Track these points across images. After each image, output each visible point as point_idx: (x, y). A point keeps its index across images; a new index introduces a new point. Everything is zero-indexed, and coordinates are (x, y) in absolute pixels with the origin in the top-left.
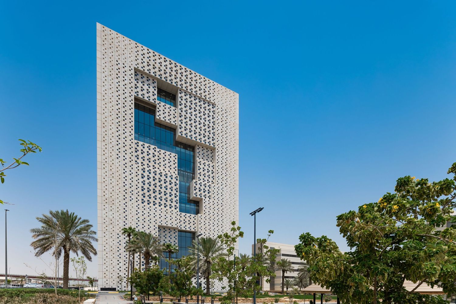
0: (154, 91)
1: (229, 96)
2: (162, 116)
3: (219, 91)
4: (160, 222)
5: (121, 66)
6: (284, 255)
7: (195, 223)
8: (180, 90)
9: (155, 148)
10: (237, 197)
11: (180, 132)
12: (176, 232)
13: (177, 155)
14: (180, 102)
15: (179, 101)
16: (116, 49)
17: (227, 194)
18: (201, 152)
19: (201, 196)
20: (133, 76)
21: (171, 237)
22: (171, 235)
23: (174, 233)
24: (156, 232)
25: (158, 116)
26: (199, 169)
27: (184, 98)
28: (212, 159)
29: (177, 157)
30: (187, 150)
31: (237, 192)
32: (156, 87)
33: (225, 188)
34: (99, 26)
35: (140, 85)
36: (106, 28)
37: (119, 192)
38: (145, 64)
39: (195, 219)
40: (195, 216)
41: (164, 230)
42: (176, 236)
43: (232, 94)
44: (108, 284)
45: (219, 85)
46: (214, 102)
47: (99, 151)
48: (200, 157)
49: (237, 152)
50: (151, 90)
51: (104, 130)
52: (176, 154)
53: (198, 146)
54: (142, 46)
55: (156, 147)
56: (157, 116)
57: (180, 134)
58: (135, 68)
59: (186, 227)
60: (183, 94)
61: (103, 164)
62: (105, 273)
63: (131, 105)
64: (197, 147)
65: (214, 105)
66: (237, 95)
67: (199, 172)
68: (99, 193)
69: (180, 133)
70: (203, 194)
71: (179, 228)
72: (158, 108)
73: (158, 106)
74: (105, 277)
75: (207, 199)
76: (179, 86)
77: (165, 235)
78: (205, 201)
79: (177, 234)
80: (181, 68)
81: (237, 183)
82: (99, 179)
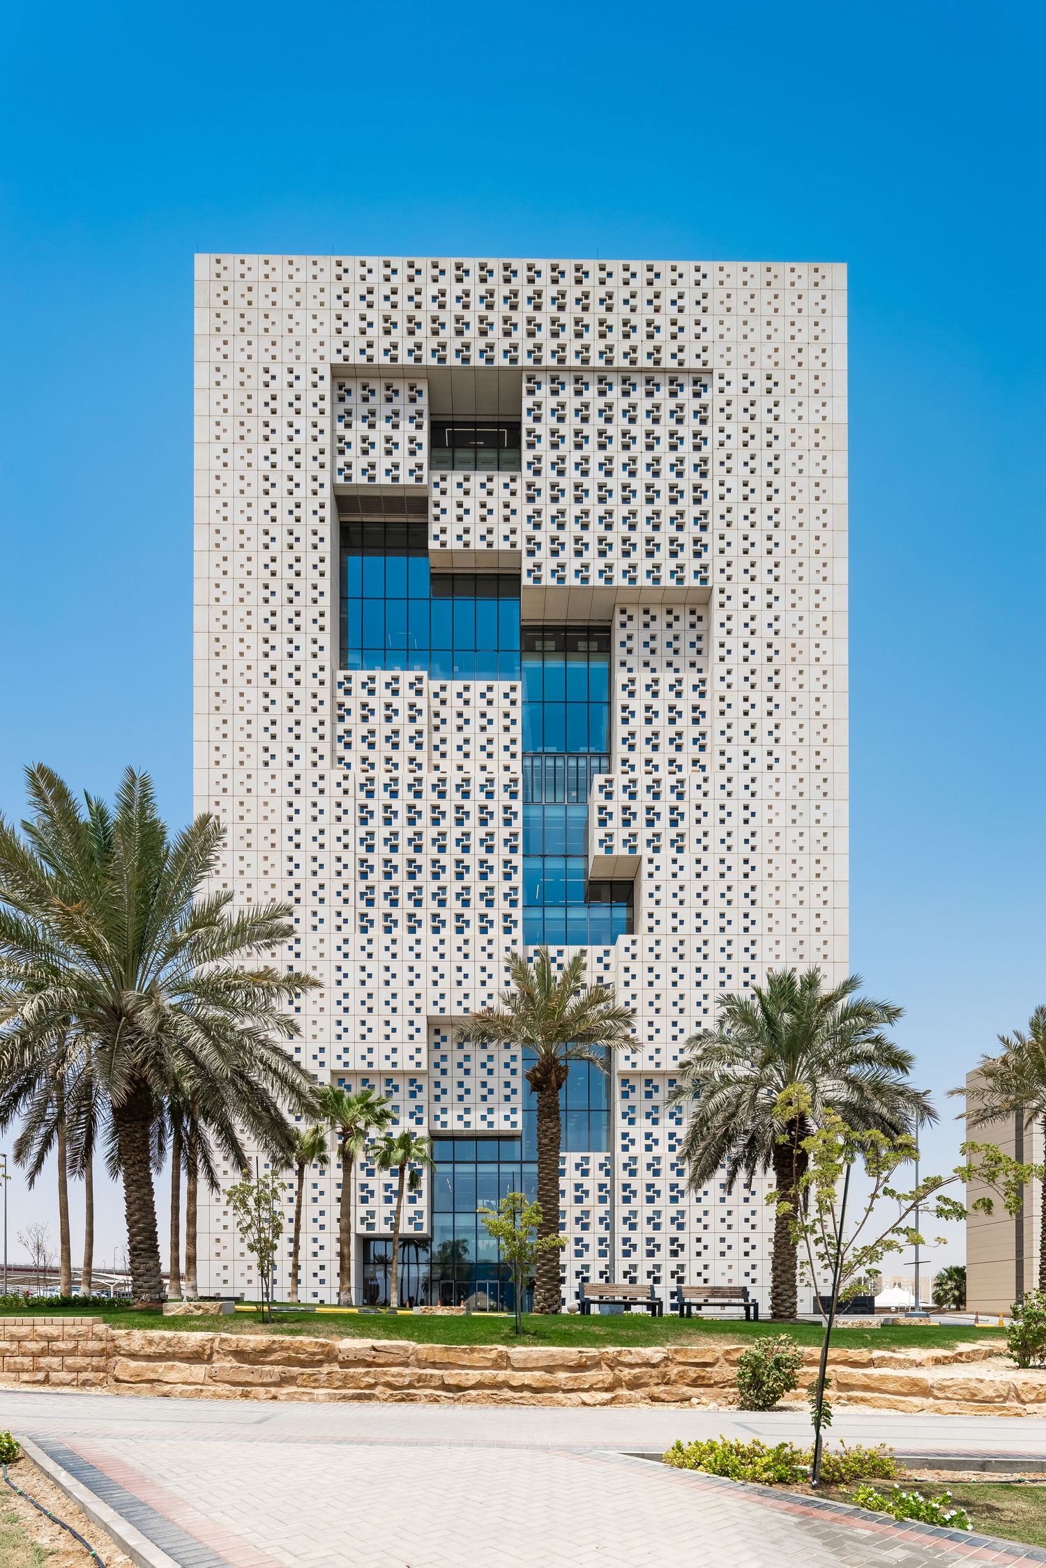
0: (416, 434)
1: (788, 297)
2: (452, 533)
3: (729, 296)
4: (435, 1003)
5: (281, 382)
8: (531, 378)
10: (839, 812)
11: (530, 572)
13: (519, 684)
14: (531, 431)
15: (525, 428)
16: (264, 324)
17: (779, 805)
18: (640, 637)
19: (633, 848)
20: (328, 404)
21: (489, 1065)
22: (491, 1057)
23: (507, 1045)
24: (418, 1050)
25: (437, 538)
26: (625, 721)
27: (549, 405)
28: (699, 652)
30: (576, 654)
31: (841, 786)
32: (426, 412)
33: (767, 778)
35: (357, 431)
37: (269, 902)
38: (375, 331)
39: (607, 967)
40: (606, 951)
42: (514, 1058)
44: (230, 1284)
45: (732, 267)
46: (705, 364)
47: (200, 755)
48: (631, 661)
49: (841, 571)
50: (405, 431)
51: (216, 665)
52: (513, 683)
53: (623, 612)
55: (424, 674)
56: (432, 540)
57: (529, 582)
58: (334, 368)
60: (544, 391)
62: (218, 1240)
63: (319, 527)
64: (621, 618)
65: (705, 380)
67: (623, 731)
69: (529, 576)
70: (646, 834)
72: (437, 505)
73: (435, 494)
74: (218, 1254)
75: (668, 852)
76: (523, 361)
77: (462, 1059)
78: (651, 868)
81: (841, 732)
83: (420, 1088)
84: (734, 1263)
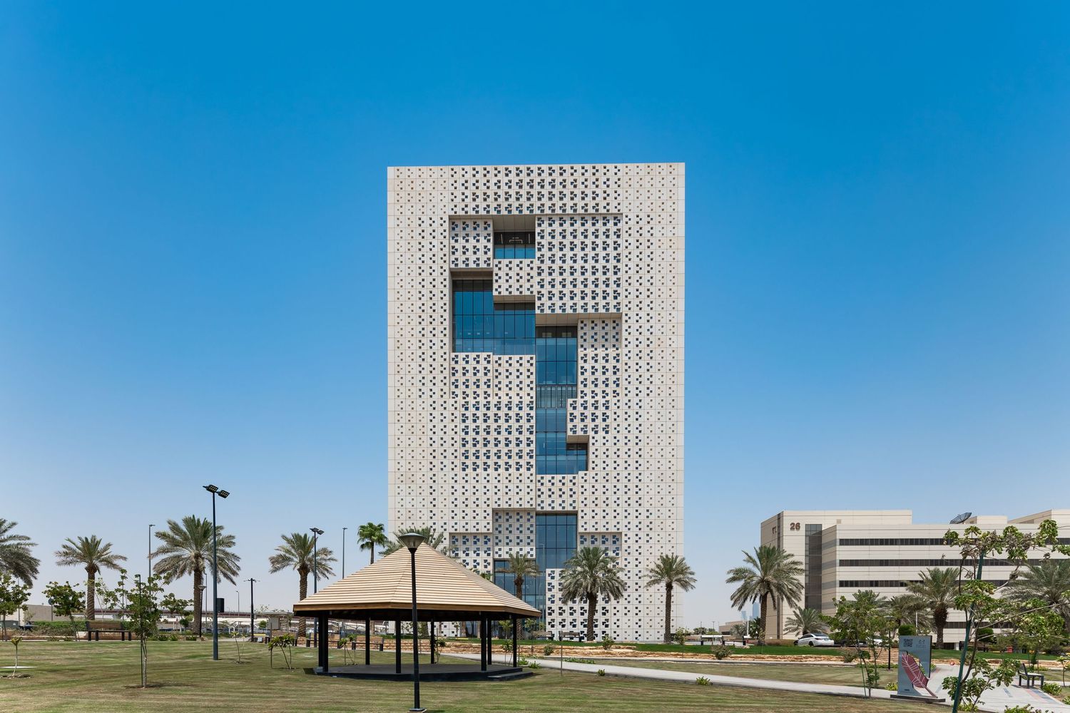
0: (487, 244)
1: (657, 179)
2: (504, 288)
3: (630, 179)
4: (496, 502)
5: (426, 224)
7: (574, 493)
8: (539, 219)
9: (490, 356)
10: (679, 415)
12: (532, 517)
13: (535, 356)
14: (539, 243)
15: (537, 241)
17: (652, 412)
18: (590, 334)
19: (586, 432)
20: (447, 233)
21: (521, 529)
22: (521, 526)
23: (529, 520)
24: (488, 523)
25: (496, 290)
26: (582, 373)
27: (548, 230)
28: (616, 341)
29: (533, 361)
30: (561, 337)
31: (681, 403)
32: (492, 234)
33: (646, 400)
34: (392, 172)
35: (460, 244)
37: (422, 458)
38: (469, 200)
39: (573, 484)
40: (574, 478)
41: (508, 517)
42: (532, 525)
46: (619, 211)
47: (391, 393)
48: (586, 345)
49: (681, 304)
50: (482, 244)
51: (398, 352)
52: (533, 355)
53: (582, 322)
55: (491, 354)
56: (494, 291)
57: (539, 311)
58: (450, 217)
59: (553, 505)
60: (545, 225)
61: (396, 413)
63: (443, 290)
64: (581, 325)
65: (619, 218)
66: (681, 167)
67: (581, 378)
68: (392, 466)
69: (539, 309)
70: (591, 425)
71: (539, 509)
72: (496, 275)
73: (495, 271)
75: (601, 434)
76: (536, 212)
77: (508, 527)
78: (594, 441)
79: (533, 521)
80: (542, 171)
81: (680, 379)
82: (391, 442)
83: (489, 540)
84: (631, 619)
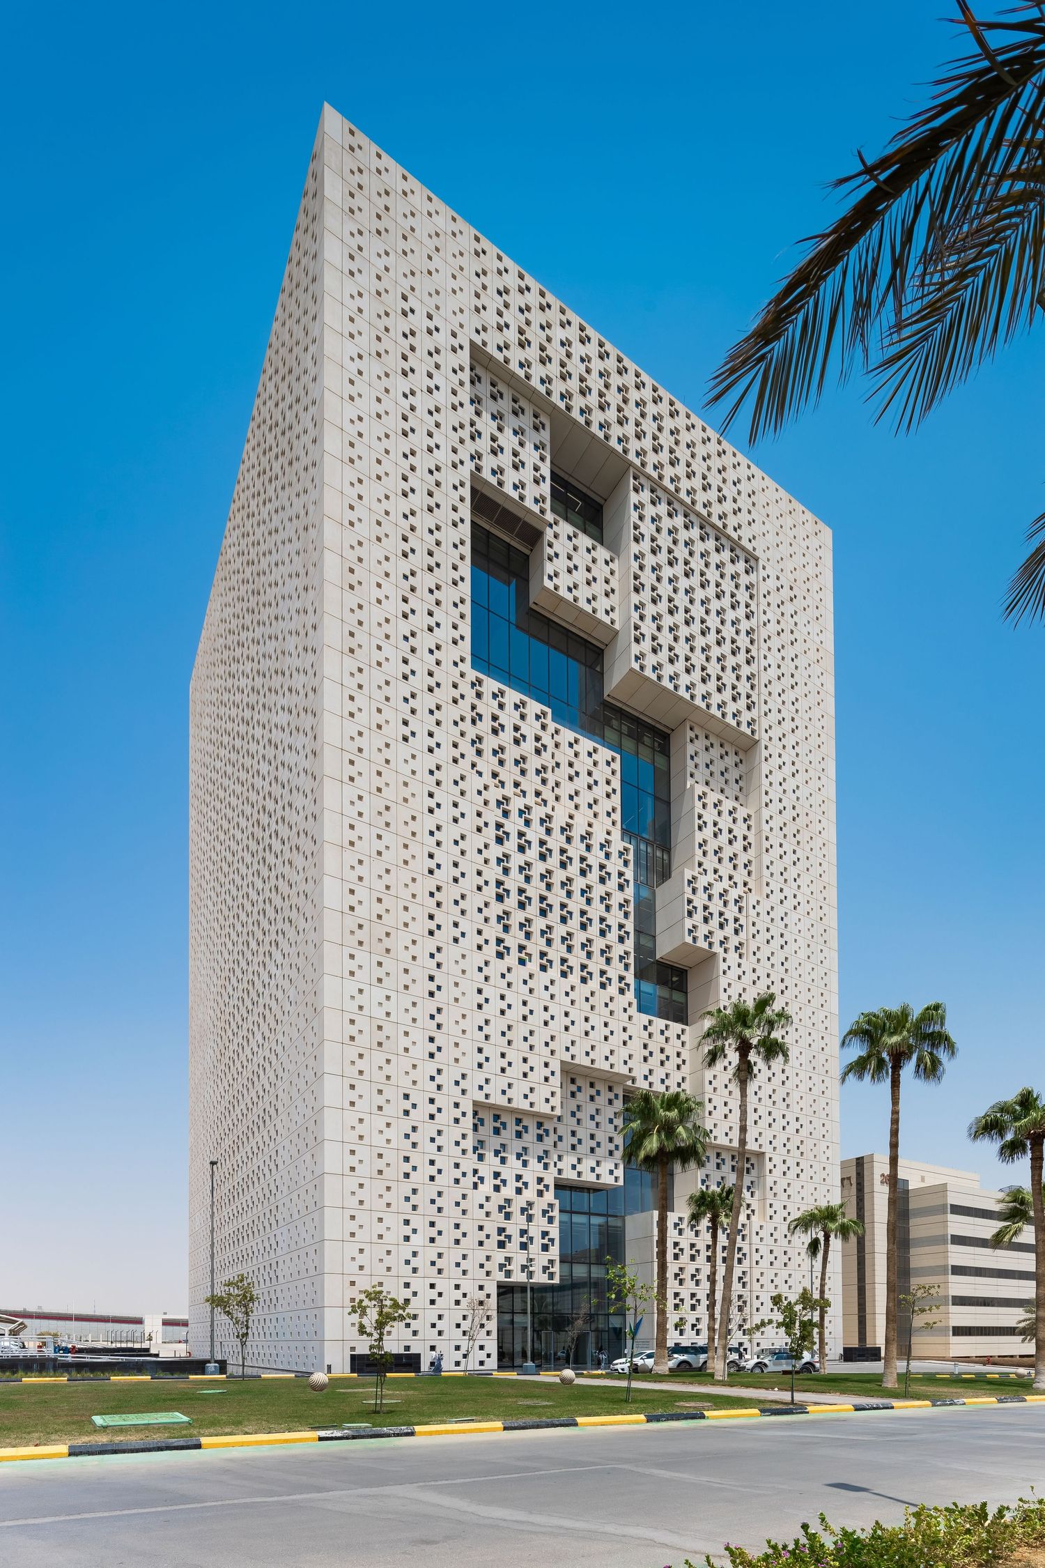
0: (539, 463)
1: (800, 531)
2: (564, 581)
3: (768, 504)
4: (481, 1087)
5: (418, 321)
6: (958, 1210)
7: (684, 1062)
8: (636, 477)
9: (544, 714)
11: (637, 658)
12: (616, 1096)
13: (618, 757)
14: (636, 527)
15: (632, 520)
16: (402, 245)
17: (801, 941)
18: (702, 759)
19: (711, 944)
20: (466, 376)
24: (464, 1136)
25: (550, 578)
26: (701, 828)
27: (650, 511)
28: (741, 790)
29: (617, 766)
31: (834, 938)
32: (548, 448)
33: (794, 916)
34: (333, 122)
35: (486, 425)
36: (361, 138)
37: (410, 898)
38: (512, 336)
39: (683, 1044)
40: (683, 1031)
41: (498, 1125)
42: (616, 1115)
43: (810, 527)
45: (769, 481)
46: (754, 549)
47: (332, 699)
48: (698, 776)
50: (529, 455)
51: (352, 600)
52: (615, 755)
53: (692, 729)
54: (501, 254)
55: (549, 711)
56: (546, 578)
57: (636, 666)
58: (473, 344)
60: (645, 496)
61: (347, 756)
62: (353, 1283)
63: (459, 504)
64: (690, 734)
65: (752, 563)
66: (827, 535)
67: (699, 837)
68: (333, 895)
69: (636, 661)
70: (718, 935)
72: (550, 545)
73: (549, 534)
75: (732, 957)
76: (632, 456)
77: (499, 1147)
78: (724, 966)
81: (833, 895)
82: (332, 828)
